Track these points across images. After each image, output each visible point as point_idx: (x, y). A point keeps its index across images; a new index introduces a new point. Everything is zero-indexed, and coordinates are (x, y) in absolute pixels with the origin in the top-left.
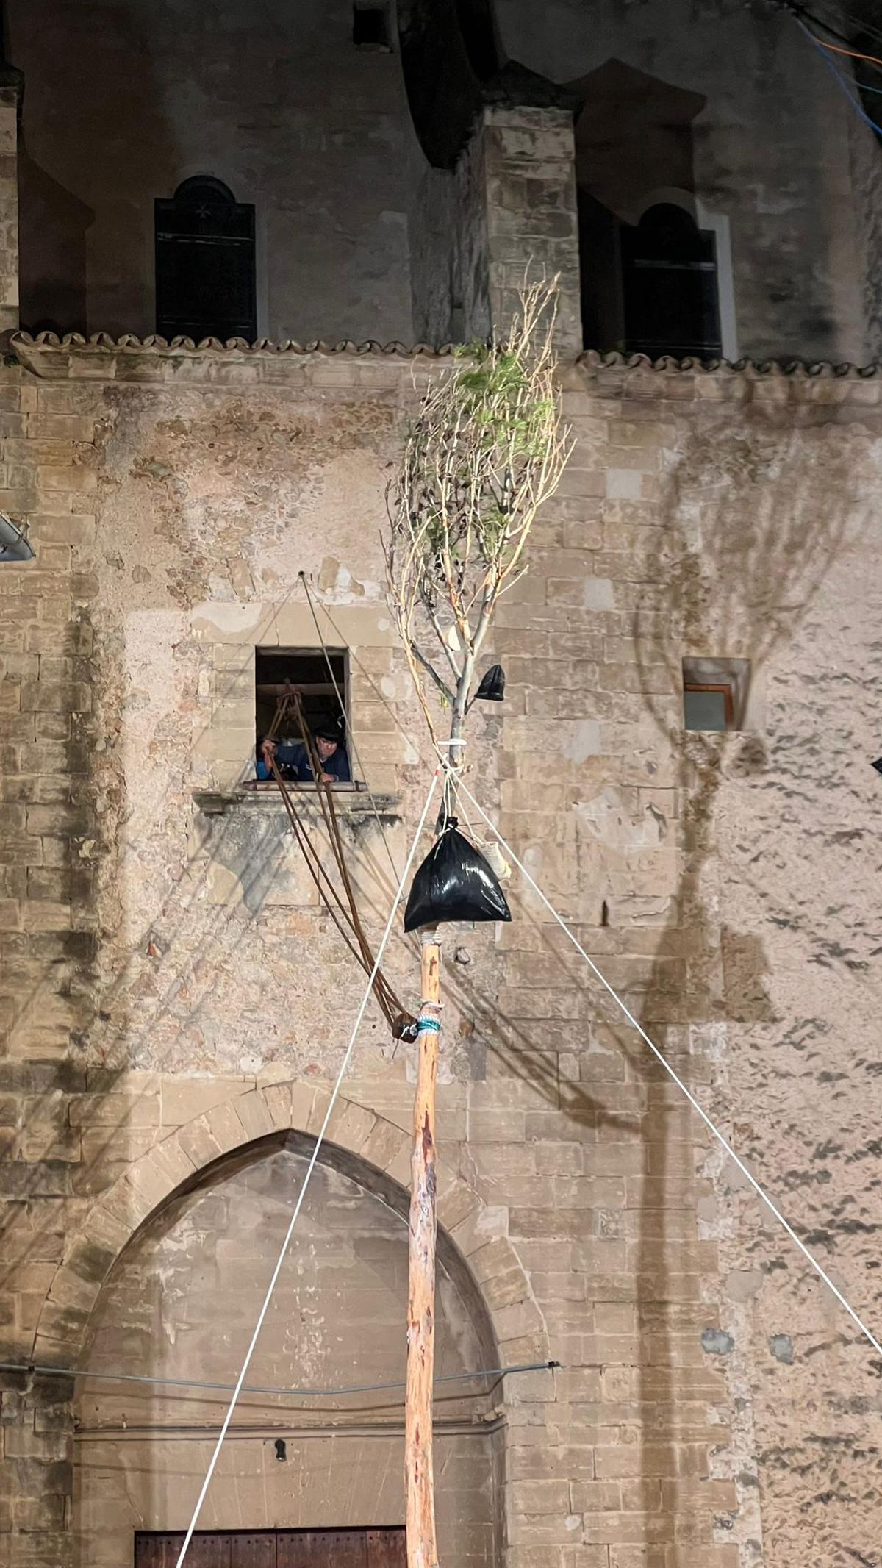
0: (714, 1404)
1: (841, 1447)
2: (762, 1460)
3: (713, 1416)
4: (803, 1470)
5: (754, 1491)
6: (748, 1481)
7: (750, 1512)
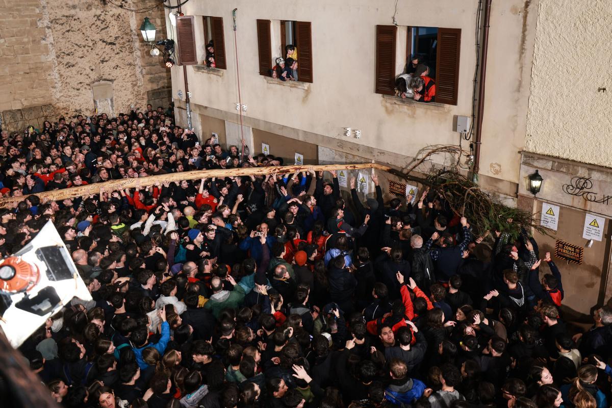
0: (37, 8)
1: (71, 18)
2: (52, 22)
3: (37, 11)
4: (62, 24)
5: (50, 30)
6: (49, 28)
7: (50, 36)
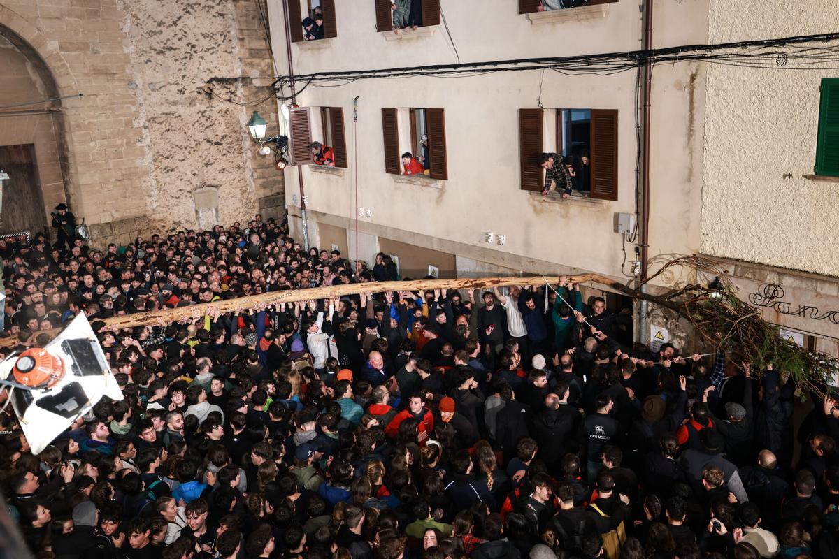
0: (134, 105)
1: (171, 116)
2: (149, 121)
3: (133, 109)
4: (161, 123)
5: (147, 130)
6: (146, 127)
7: (146, 137)
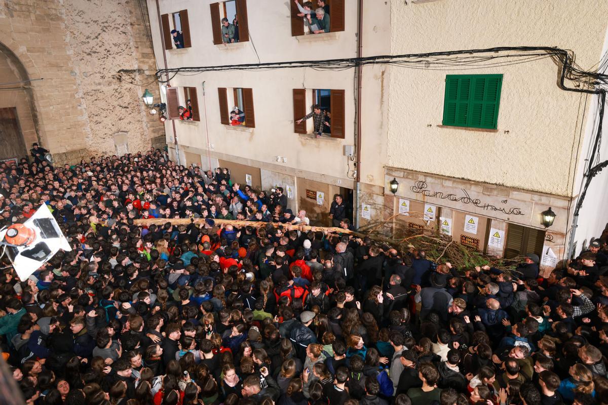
1: (98, 91)
2: (85, 94)
3: (75, 87)
4: (92, 96)
5: (84, 100)
6: (83, 98)
7: (84, 103)
